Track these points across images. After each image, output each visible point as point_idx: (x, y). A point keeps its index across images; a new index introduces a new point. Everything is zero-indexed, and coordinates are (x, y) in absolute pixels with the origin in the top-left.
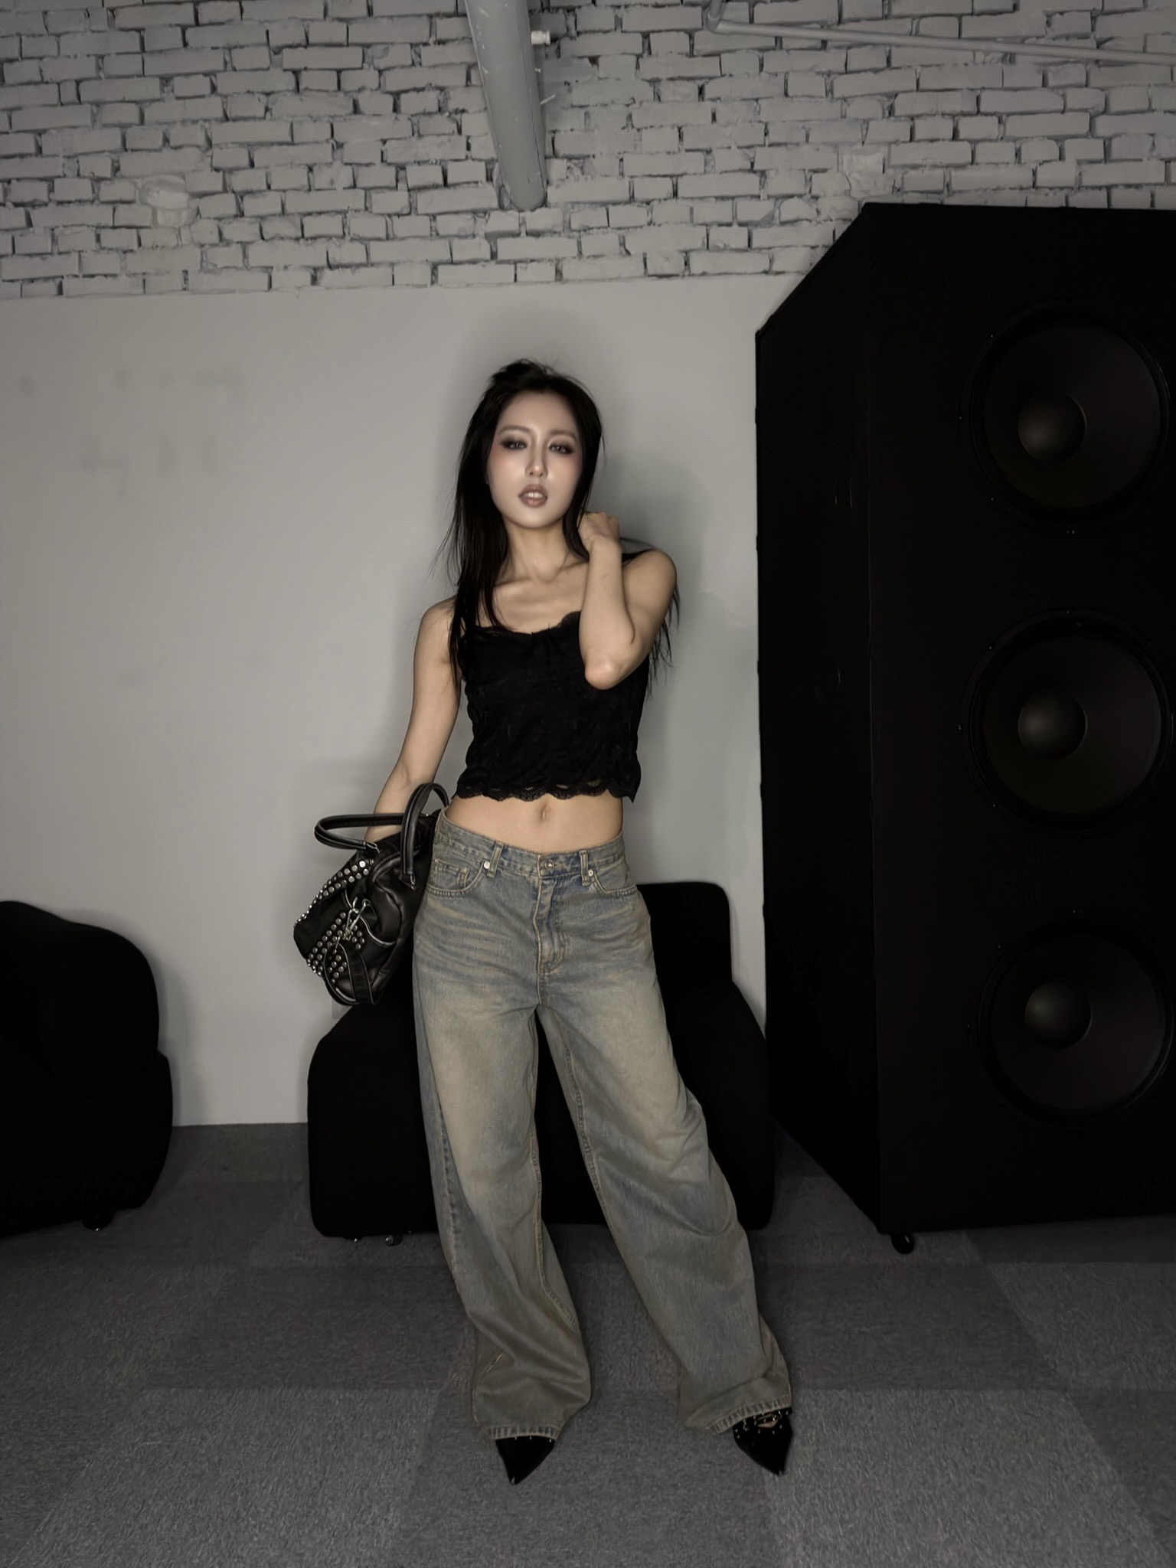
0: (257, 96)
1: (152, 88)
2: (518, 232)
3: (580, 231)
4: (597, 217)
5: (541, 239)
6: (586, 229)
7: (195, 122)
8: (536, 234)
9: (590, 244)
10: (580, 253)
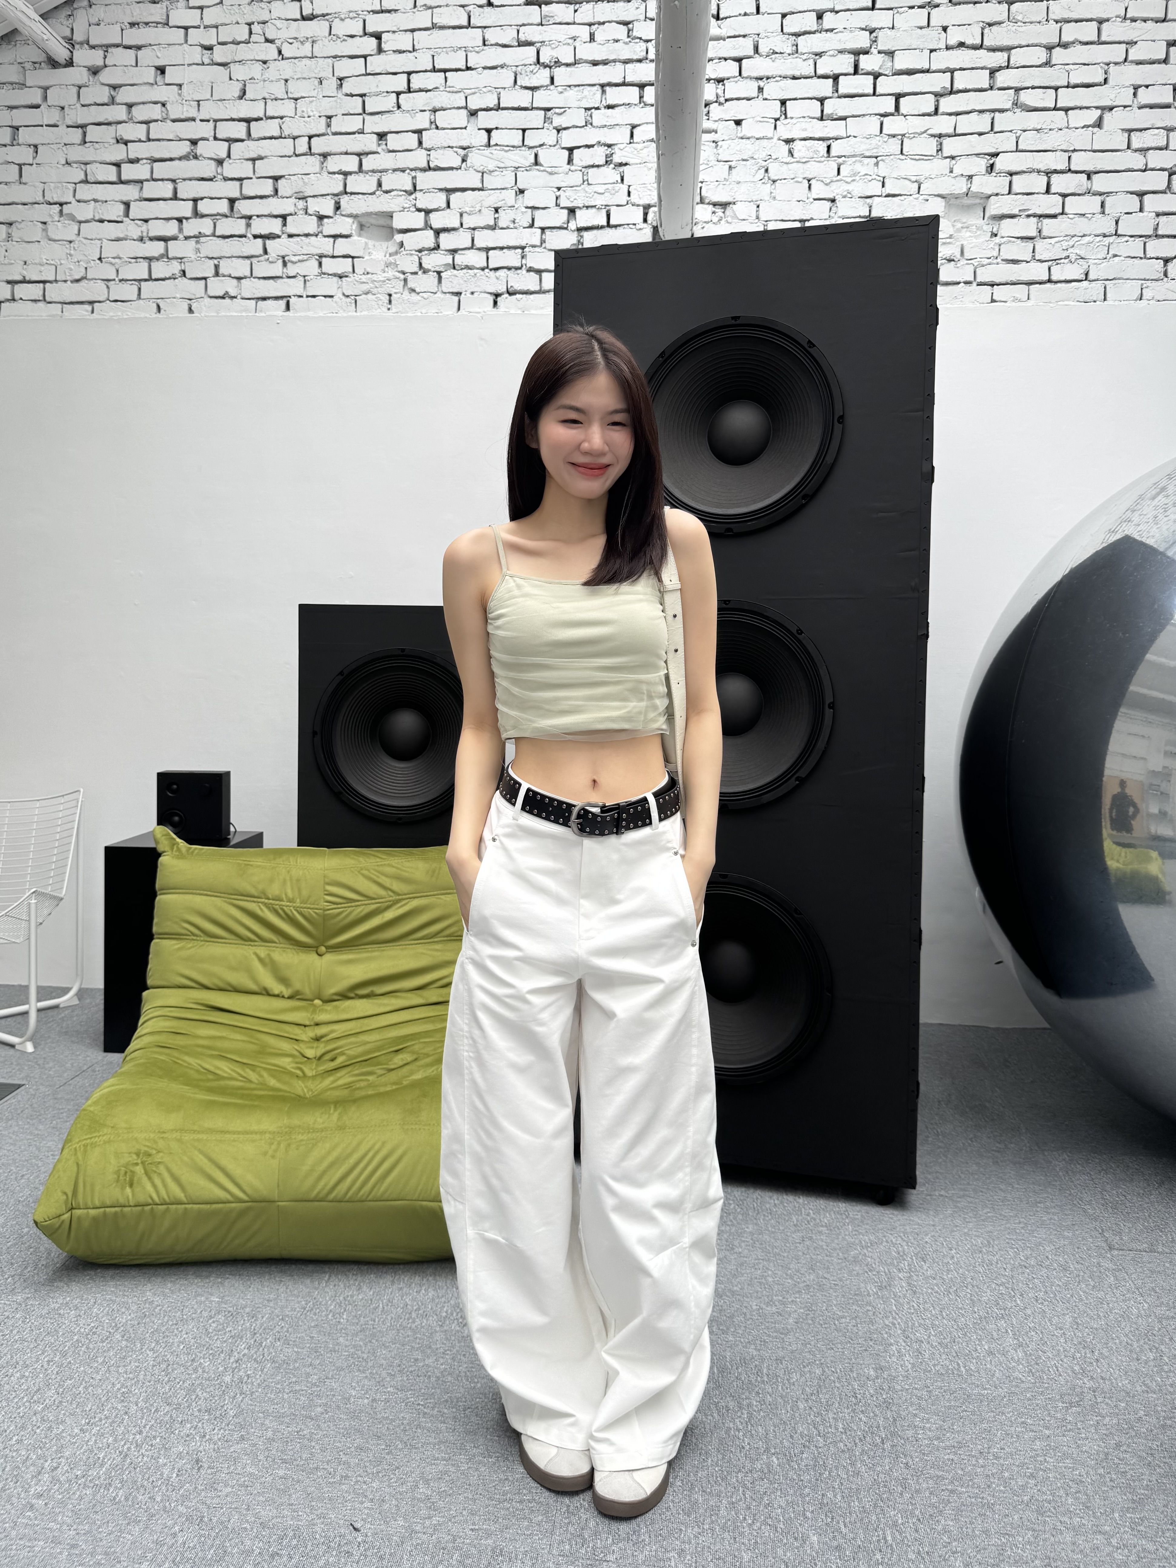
0: (455, 149)
1: (369, 142)
7: (403, 171)
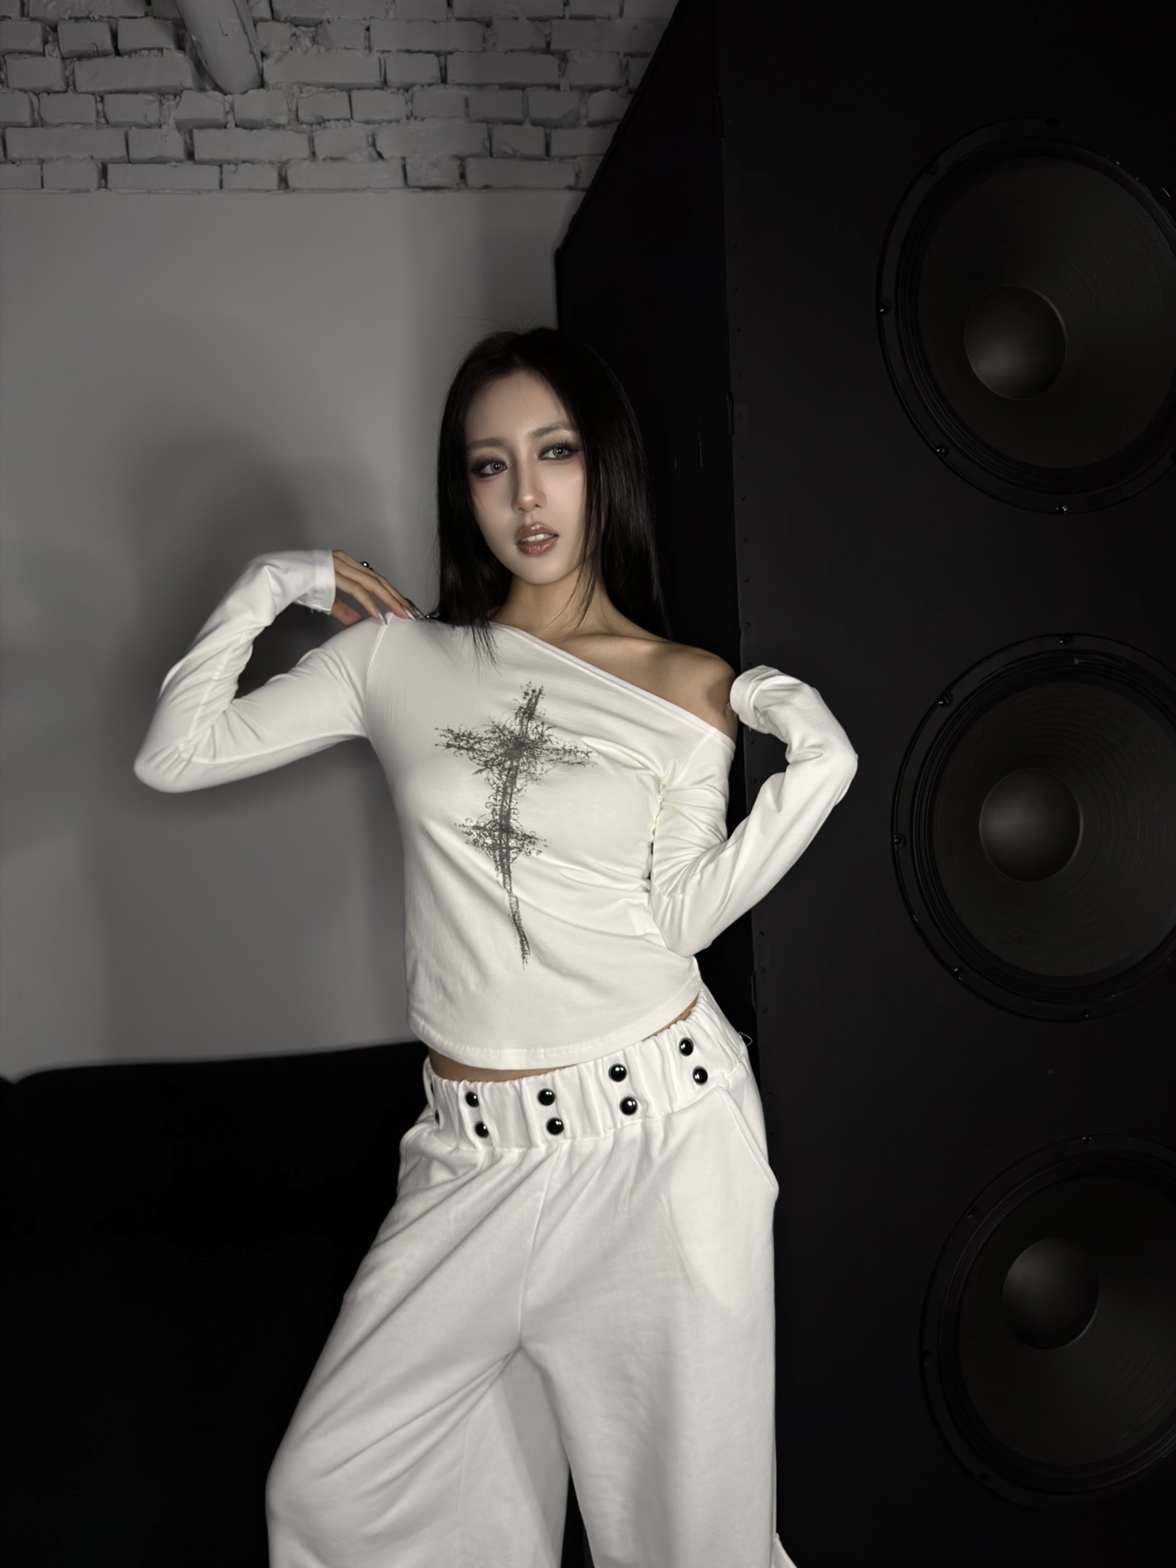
2: (223, 121)
3: (312, 125)
4: (336, 104)
5: (255, 131)
6: (322, 122)
8: (250, 126)
9: (328, 141)
10: (313, 154)
